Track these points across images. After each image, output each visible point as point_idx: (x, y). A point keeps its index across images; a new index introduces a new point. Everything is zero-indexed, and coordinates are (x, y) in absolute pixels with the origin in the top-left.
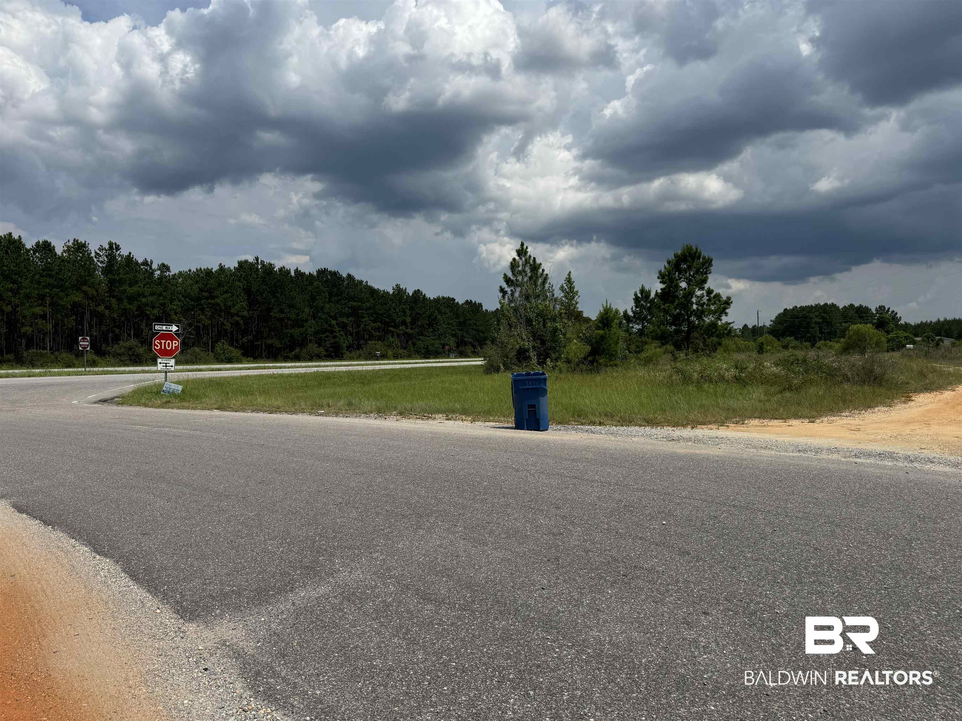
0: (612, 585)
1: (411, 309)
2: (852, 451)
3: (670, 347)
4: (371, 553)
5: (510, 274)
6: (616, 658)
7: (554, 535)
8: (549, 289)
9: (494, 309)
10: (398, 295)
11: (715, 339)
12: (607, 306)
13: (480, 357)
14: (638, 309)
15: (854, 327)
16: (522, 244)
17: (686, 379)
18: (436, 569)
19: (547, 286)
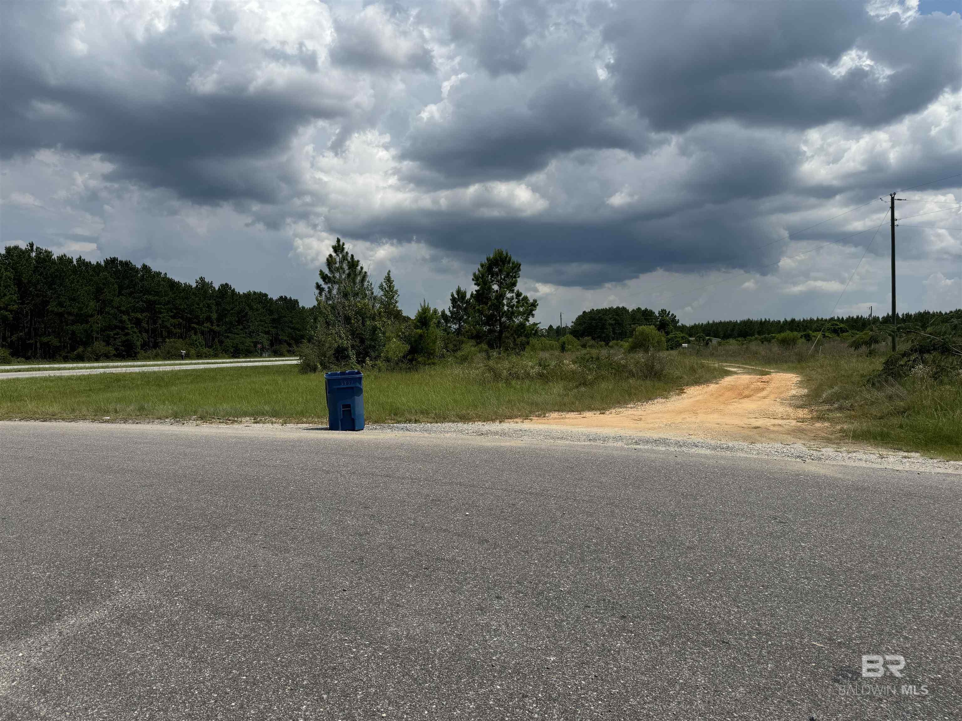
0: (414, 580)
1: (218, 304)
2: (634, 439)
3: (484, 346)
4: (157, 571)
5: (326, 271)
6: (411, 650)
7: (361, 535)
8: (367, 287)
9: (311, 306)
10: (202, 289)
11: (523, 339)
12: (424, 306)
13: (296, 356)
14: (455, 309)
15: (640, 328)
16: (338, 241)
17: (497, 376)
18: (230, 581)
19: (366, 284)
